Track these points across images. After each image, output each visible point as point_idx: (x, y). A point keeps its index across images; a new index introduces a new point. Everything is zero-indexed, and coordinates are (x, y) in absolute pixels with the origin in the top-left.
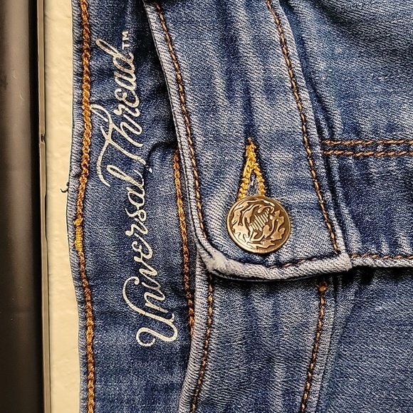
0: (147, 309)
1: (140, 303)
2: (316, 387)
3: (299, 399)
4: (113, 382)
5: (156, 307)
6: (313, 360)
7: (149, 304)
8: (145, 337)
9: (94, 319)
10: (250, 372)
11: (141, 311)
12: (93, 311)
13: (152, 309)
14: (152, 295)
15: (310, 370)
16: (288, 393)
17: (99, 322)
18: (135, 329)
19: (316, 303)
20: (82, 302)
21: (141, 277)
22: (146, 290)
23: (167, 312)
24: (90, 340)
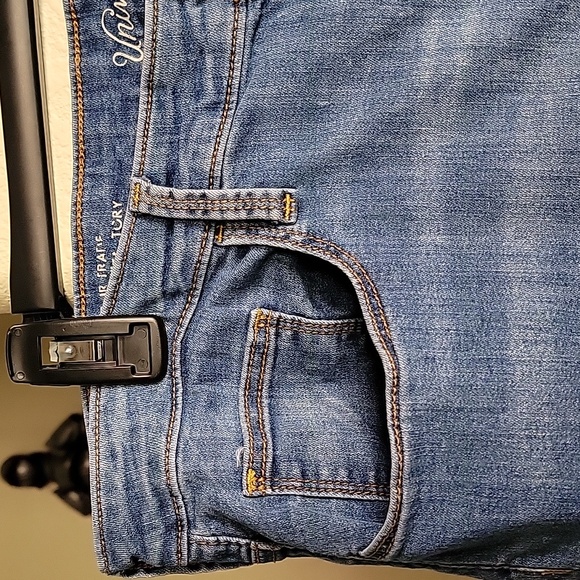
0: (120, 37)
1: (115, 32)
2: (237, 73)
3: (225, 83)
4: (96, 97)
5: (127, 36)
6: (233, 53)
7: (122, 33)
8: (119, 59)
9: (81, 48)
10: (188, 62)
11: (116, 39)
12: (79, 41)
13: (124, 38)
14: (124, 26)
15: (232, 61)
16: (217, 77)
17: (84, 50)
18: (112, 53)
19: (233, 9)
20: (71, 34)
21: (115, 9)
22: (119, 20)
23: (135, 39)
24: (77, 64)
